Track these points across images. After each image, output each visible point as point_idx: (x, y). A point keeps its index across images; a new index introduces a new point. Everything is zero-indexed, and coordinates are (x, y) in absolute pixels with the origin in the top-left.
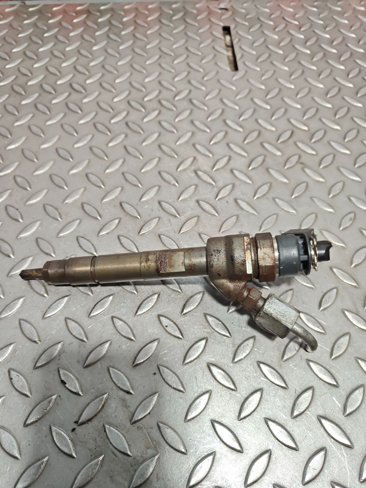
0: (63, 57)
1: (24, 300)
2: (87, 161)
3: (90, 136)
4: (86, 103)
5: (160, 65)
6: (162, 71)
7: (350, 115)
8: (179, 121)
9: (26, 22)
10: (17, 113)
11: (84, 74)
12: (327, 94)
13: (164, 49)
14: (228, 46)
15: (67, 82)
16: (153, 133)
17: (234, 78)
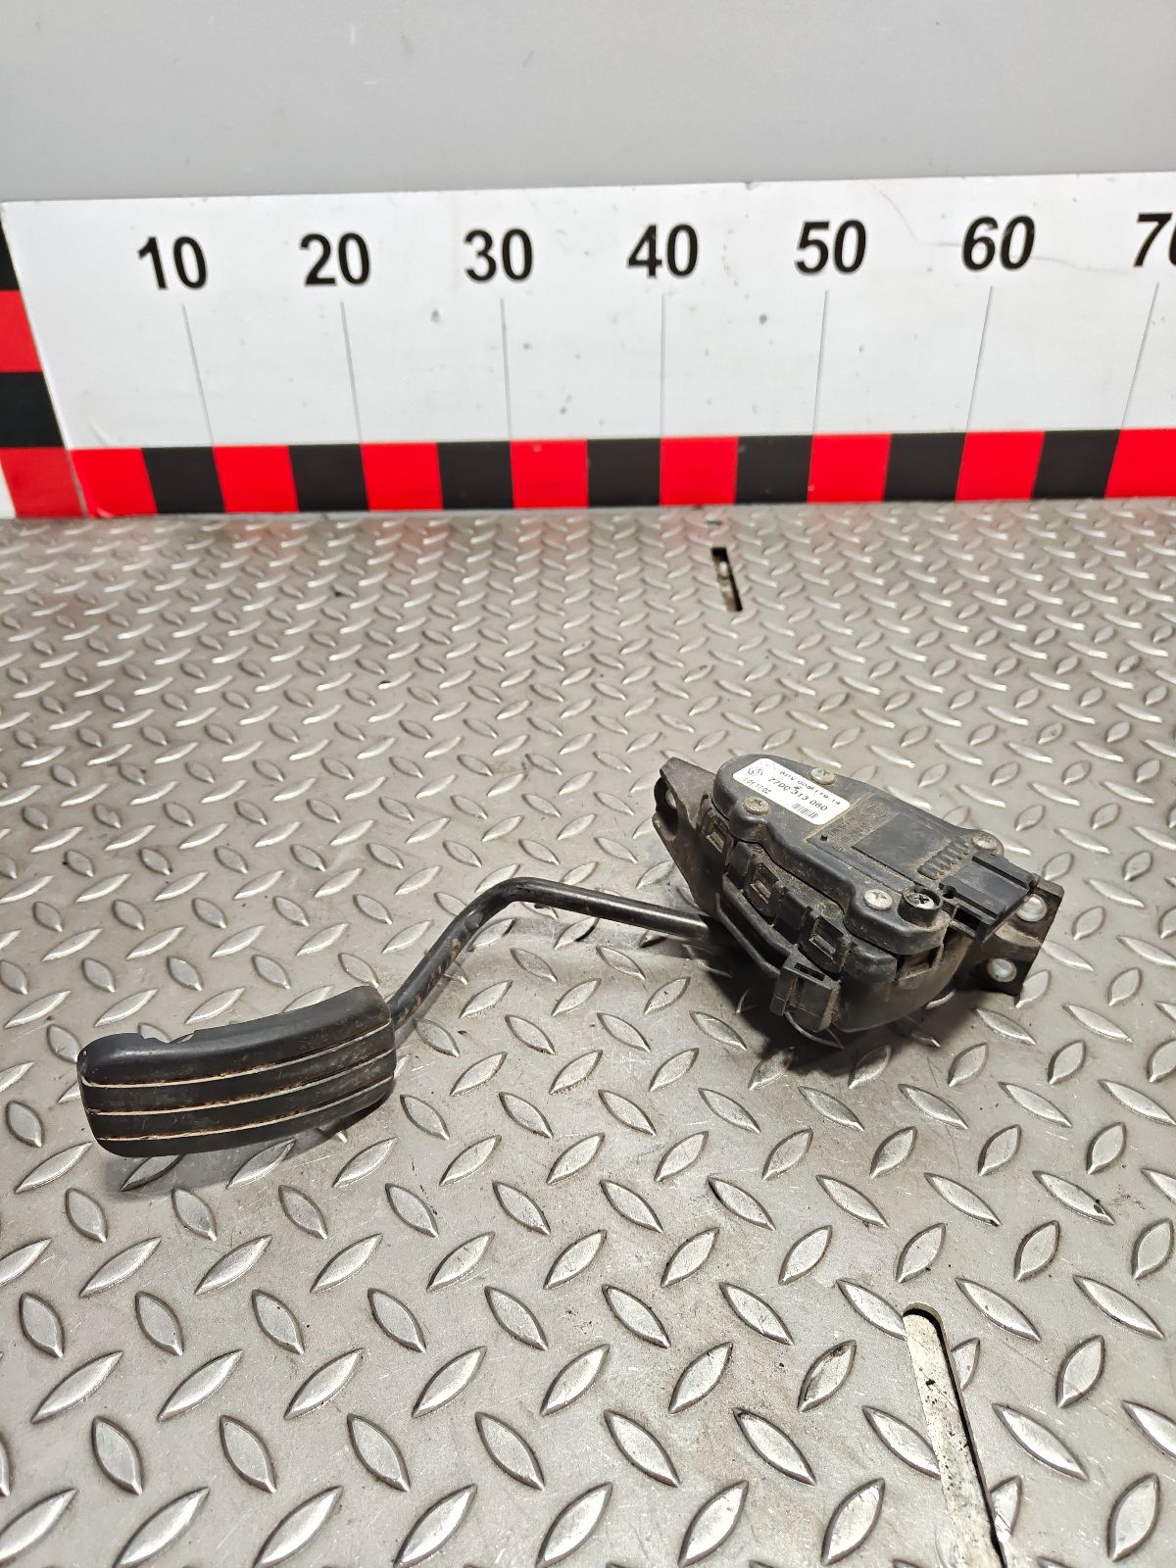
0: (405, 593)
1: (348, 928)
2: (458, 739)
3: (464, 704)
4: (453, 659)
5: (592, 604)
6: (594, 611)
7: (961, 671)
8: (630, 684)
9: (332, 544)
10: (322, 673)
11: (450, 618)
12: (917, 641)
13: (596, 581)
14: (725, 578)
15: (415, 629)
16: (581, 700)
17: (735, 622)
